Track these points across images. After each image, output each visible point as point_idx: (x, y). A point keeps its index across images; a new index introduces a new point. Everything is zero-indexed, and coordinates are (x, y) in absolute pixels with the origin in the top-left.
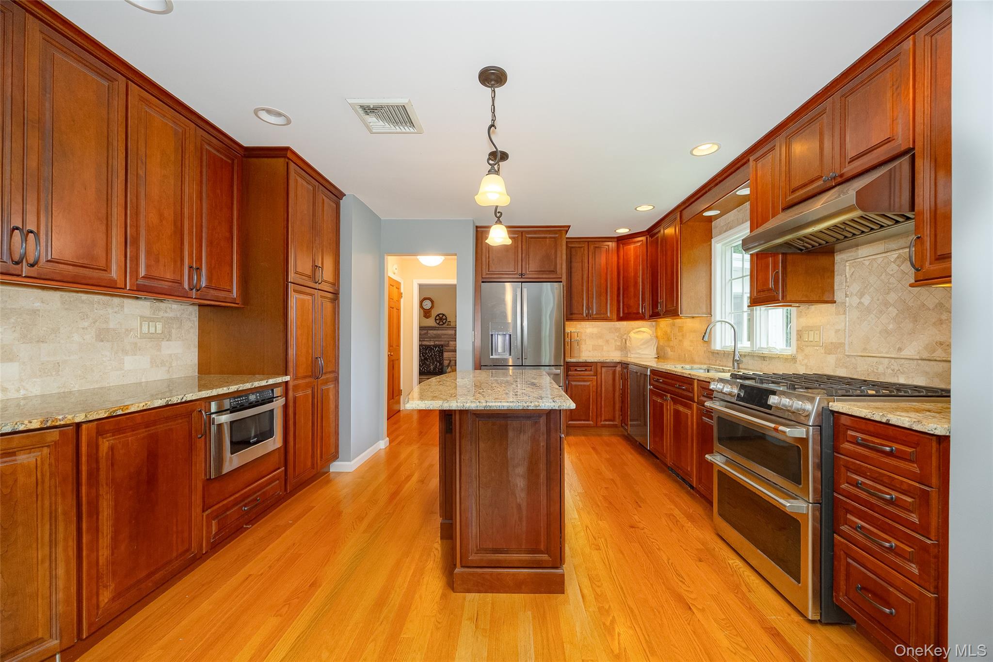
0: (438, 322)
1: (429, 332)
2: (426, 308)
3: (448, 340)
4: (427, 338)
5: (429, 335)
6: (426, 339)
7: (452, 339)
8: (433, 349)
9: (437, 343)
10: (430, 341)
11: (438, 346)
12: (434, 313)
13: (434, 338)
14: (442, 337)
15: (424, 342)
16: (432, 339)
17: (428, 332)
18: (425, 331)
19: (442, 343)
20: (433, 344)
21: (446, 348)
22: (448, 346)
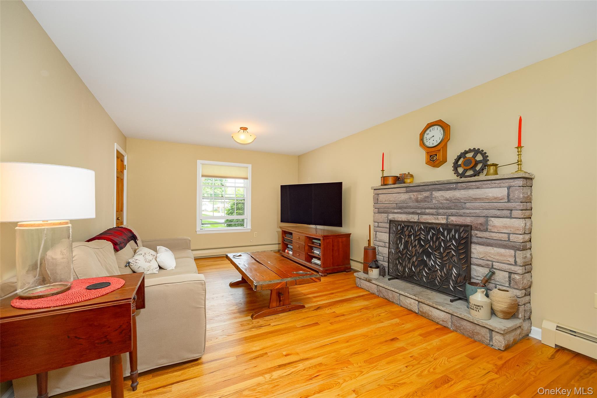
0: (460, 170)
1: (436, 194)
2: (431, 145)
3: (486, 212)
4: (431, 208)
5: (434, 201)
6: (427, 211)
7: (498, 213)
8: (443, 235)
9: (454, 220)
10: (438, 214)
11: (458, 227)
12: (452, 153)
13: (447, 208)
14: (468, 205)
15: (425, 217)
16: (441, 211)
17: (432, 194)
18: (427, 194)
19: (468, 221)
20: (444, 221)
21: (479, 234)
22: (486, 230)
